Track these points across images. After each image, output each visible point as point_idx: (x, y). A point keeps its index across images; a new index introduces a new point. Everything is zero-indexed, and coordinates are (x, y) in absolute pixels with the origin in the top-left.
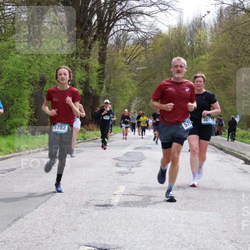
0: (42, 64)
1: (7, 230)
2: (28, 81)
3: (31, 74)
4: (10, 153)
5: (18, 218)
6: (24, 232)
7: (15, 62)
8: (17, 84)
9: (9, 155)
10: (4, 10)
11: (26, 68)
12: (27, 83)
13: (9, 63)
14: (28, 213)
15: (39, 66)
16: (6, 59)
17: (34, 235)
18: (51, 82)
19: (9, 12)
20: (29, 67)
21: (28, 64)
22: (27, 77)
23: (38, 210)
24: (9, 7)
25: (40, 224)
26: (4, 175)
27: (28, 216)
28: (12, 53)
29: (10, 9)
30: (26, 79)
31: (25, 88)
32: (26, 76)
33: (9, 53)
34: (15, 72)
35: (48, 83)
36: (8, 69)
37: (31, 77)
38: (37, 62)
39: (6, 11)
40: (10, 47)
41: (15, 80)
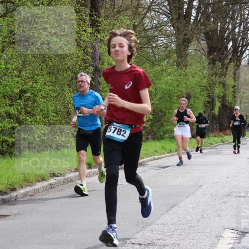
0: (187, 83)
1: (166, 215)
2: (177, 97)
3: (179, 91)
4: (164, 154)
5: (174, 206)
7: (167, 82)
8: (168, 99)
9: (164, 156)
10: (158, 41)
11: (175, 87)
12: (176, 98)
13: (162, 83)
14: (181, 201)
15: (185, 85)
16: (160, 79)
17: (187, 220)
18: (195, 97)
19: (162, 43)
20: (178, 86)
21: (177, 83)
22: (176, 93)
23: (189, 199)
25: (191, 210)
26: (160, 171)
27: (181, 204)
28: (165, 75)
29: (162, 40)
30: (176, 95)
31: (175, 102)
33: (162, 75)
34: (166, 90)
35: (192, 97)
36: (162, 88)
37: (179, 93)
38: (184, 81)
39: (160, 42)
40: (162, 70)
41: (167, 96)
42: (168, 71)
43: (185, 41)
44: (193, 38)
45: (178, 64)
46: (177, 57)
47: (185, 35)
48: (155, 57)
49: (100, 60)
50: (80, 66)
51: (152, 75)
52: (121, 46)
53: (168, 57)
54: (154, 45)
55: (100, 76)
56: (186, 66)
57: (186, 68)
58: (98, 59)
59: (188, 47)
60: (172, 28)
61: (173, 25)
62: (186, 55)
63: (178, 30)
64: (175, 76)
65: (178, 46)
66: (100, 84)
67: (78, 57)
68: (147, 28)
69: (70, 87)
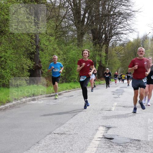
1: (71, 119)
4: (71, 89)
5: (75, 115)
6: (78, 120)
7: (73, 54)
8: (73, 62)
9: (71, 90)
10: (68, 33)
13: (70, 54)
16: (69, 52)
17: (81, 122)
20: (78, 56)
21: (78, 54)
23: (83, 112)
24: (70, 32)
26: (68, 98)
27: (79, 114)
28: (71, 50)
32: (77, 59)
34: (72, 58)
36: (70, 57)
40: (70, 48)
41: (73, 61)
42: (73, 48)
43: (82, 34)
44: (86, 32)
45: (78, 45)
46: (78, 41)
47: (82, 31)
48: (67, 41)
49: (39, 42)
50: (29, 45)
51: (65, 50)
52: (86, 53)
53: (73, 41)
54: (67, 35)
55: (39, 50)
56: (82, 46)
57: (82, 47)
58: (38, 42)
59: (83, 37)
60: (75, 27)
61: (76, 26)
62: (82, 41)
63: (78, 28)
64: (77, 51)
65: (78, 36)
66: (39, 54)
67: (28, 41)
68: (63, 27)
69: (24, 55)
